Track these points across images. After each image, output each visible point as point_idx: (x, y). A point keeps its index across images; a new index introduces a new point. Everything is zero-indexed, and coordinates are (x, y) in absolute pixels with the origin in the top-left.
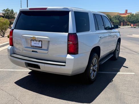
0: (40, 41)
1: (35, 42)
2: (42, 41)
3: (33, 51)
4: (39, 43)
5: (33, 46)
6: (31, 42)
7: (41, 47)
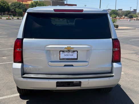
0: (74, 51)
1: (66, 53)
2: (77, 51)
3: (65, 66)
4: (72, 54)
5: (63, 59)
6: (60, 54)
7: (77, 59)
